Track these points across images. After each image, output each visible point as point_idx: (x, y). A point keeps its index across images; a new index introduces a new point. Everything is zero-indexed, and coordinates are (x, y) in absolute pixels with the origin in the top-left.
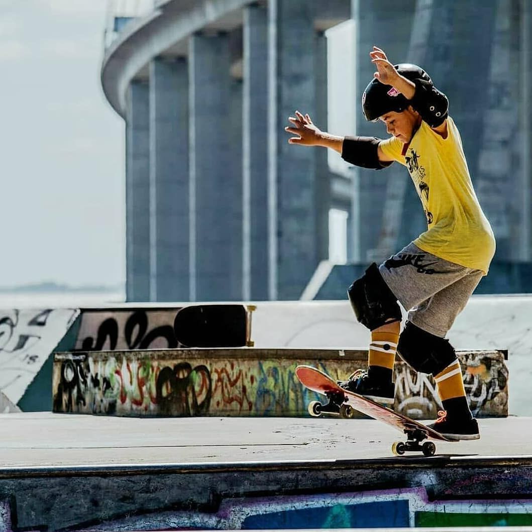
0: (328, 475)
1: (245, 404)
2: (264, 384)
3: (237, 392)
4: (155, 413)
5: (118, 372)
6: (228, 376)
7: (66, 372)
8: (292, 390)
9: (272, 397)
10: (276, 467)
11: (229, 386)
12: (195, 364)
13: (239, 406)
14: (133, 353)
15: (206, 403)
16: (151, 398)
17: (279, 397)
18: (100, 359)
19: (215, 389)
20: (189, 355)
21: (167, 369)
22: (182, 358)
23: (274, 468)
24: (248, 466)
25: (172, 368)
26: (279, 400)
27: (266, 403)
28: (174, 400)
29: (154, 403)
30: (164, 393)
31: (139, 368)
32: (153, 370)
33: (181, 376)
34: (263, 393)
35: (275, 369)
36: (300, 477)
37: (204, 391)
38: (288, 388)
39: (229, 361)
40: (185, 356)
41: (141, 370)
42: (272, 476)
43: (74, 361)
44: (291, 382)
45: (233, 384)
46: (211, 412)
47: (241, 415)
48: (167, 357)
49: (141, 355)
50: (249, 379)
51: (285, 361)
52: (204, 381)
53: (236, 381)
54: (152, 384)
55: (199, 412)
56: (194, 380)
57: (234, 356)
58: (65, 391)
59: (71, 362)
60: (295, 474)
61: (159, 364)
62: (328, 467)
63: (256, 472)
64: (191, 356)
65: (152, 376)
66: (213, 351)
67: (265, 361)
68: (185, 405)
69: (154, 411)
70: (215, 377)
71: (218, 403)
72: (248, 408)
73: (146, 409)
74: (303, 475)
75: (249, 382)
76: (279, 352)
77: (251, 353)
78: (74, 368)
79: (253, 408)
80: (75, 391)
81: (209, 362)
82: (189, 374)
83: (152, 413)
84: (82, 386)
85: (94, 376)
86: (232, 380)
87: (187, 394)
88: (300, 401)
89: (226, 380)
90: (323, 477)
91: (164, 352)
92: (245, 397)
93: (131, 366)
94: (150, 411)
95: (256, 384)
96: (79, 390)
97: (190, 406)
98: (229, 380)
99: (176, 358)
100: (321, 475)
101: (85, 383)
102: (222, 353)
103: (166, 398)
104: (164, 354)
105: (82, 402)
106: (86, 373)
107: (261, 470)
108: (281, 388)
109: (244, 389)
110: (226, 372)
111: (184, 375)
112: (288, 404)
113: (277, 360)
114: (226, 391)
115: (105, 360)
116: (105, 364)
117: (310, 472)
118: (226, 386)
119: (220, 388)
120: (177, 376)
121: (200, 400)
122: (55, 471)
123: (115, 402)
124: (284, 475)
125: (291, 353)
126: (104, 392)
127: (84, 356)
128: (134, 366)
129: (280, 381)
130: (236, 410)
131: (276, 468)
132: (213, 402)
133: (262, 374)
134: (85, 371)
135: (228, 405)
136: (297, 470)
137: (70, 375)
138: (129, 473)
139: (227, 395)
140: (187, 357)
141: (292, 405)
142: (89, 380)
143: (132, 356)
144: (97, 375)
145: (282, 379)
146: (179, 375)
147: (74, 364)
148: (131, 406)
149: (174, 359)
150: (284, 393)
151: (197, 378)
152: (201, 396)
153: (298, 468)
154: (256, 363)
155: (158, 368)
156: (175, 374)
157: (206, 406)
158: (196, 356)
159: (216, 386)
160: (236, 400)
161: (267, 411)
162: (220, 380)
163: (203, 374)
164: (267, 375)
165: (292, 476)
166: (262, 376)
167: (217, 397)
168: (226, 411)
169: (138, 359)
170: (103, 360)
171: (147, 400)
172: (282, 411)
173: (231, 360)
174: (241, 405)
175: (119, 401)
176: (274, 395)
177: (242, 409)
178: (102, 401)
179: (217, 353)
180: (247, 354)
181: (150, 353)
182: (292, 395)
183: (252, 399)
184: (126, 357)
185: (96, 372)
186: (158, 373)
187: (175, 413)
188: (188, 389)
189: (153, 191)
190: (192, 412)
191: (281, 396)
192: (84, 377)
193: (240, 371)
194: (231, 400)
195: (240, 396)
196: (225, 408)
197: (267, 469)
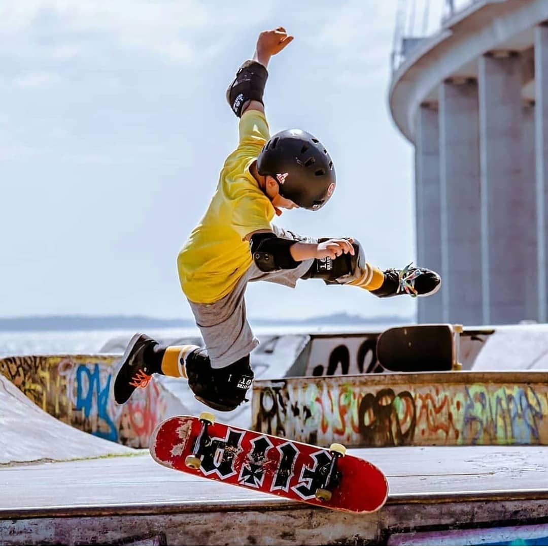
0: (507, 507)
1: (451, 432)
2: (471, 410)
3: (442, 418)
4: (358, 443)
5: (318, 400)
6: (433, 402)
7: (265, 400)
8: (500, 416)
9: (479, 424)
10: (449, 498)
11: (434, 413)
12: (397, 390)
13: (445, 434)
14: (333, 379)
15: (410, 432)
16: (354, 427)
17: (487, 423)
18: (299, 387)
19: (420, 416)
20: (391, 379)
21: (369, 396)
22: (384, 384)
23: (447, 500)
24: (419, 498)
25: (375, 395)
26: (487, 427)
27: (473, 432)
28: (377, 429)
29: (357, 432)
30: (367, 421)
31: (340, 395)
32: (355, 398)
33: (384, 403)
34: (470, 420)
35: (482, 394)
36: (476, 509)
37: (409, 419)
38: (496, 414)
39: (434, 386)
40: (388, 381)
41: (343, 397)
42: (445, 508)
43: (274, 388)
44: (499, 407)
45: (438, 410)
46: (415, 442)
47: (447, 443)
48: (369, 383)
49: (342, 381)
50: (455, 405)
51: (492, 385)
52: (408, 407)
53: (441, 407)
54: (354, 412)
55: (403, 441)
56: (397, 407)
57: (439, 381)
58: (264, 421)
59: (270, 390)
60: (470, 506)
61: (361, 391)
62: (507, 498)
63: (428, 504)
64: (394, 381)
65: (354, 403)
66: (416, 376)
67: (472, 384)
68: (388, 434)
69: (356, 441)
70: (419, 403)
71: (423, 432)
72: (454, 436)
73: (348, 439)
74: (480, 507)
75: (454, 408)
76: (486, 376)
77: (456, 377)
78: (273, 396)
79: (460, 436)
80: (274, 421)
81: (413, 387)
82: (392, 401)
83: (355, 443)
84: (282, 415)
85: (294, 404)
86: (437, 406)
87: (390, 422)
88: (509, 428)
89: (431, 407)
90: (501, 509)
91: (366, 377)
92: (451, 425)
93: (332, 393)
94: (352, 441)
95: (462, 410)
96: (279, 420)
97: (394, 435)
98: (434, 406)
99: (379, 383)
100: (498, 506)
101: (285, 411)
102: (425, 378)
103: (369, 427)
104: (366, 379)
105: (282, 432)
106: (285, 401)
107: (433, 502)
108: (489, 414)
109: (450, 416)
110: (431, 399)
111: (387, 402)
112: (496, 432)
113: (484, 384)
114: (431, 418)
115: (305, 387)
116: (305, 391)
117: (486, 503)
118: (431, 414)
119: (426, 415)
120: (380, 403)
121: (404, 428)
122: (209, 506)
123: (316, 431)
124: (458, 508)
125: (498, 376)
126: (305, 422)
127: (284, 383)
128: (335, 393)
129: (488, 406)
130: (442, 439)
131: (450, 500)
132: (417, 431)
133: (468, 399)
134: (284, 399)
135: (433, 433)
136: (473, 501)
137: (268, 405)
138: (289, 507)
139: (432, 423)
140: (390, 382)
141: (500, 433)
142: (288, 409)
143: (333, 382)
144: (296, 403)
145: (490, 405)
146: (382, 402)
147: (274, 392)
148: (333, 436)
149: (376, 384)
150: (492, 419)
151: (401, 405)
152: (405, 424)
153: (473, 499)
154: (462, 387)
155: (360, 395)
156: (378, 400)
157: (410, 435)
158: (399, 381)
159: (421, 413)
160: (442, 428)
161: (476, 439)
162: (425, 406)
163: (407, 401)
164: (474, 401)
165: (467, 508)
166: (469, 402)
167: (422, 425)
168: (431, 440)
169: (339, 386)
170: (304, 388)
171: (349, 430)
172: (491, 440)
173: (436, 385)
174: (447, 433)
175: (320, 431)
176: (481, 422)
177: (448, 438)
178: (302, 431)
179: (421, 378)
180: (452, 379)
181: (351, 379)
182: (500, 422)
183: (459, 426)
184: (327, 384)
185: (296, 400)
186: (360, 401)
187: (379, 443)
188: (392, 417)
189: (444, 217)
190: (396, 442)
191: (489, 423)
192: (283, 405)
193: (446, 397)
194: (436, 429)
195: (446, 423)
196: (430, 437)
197: (440, 501)
